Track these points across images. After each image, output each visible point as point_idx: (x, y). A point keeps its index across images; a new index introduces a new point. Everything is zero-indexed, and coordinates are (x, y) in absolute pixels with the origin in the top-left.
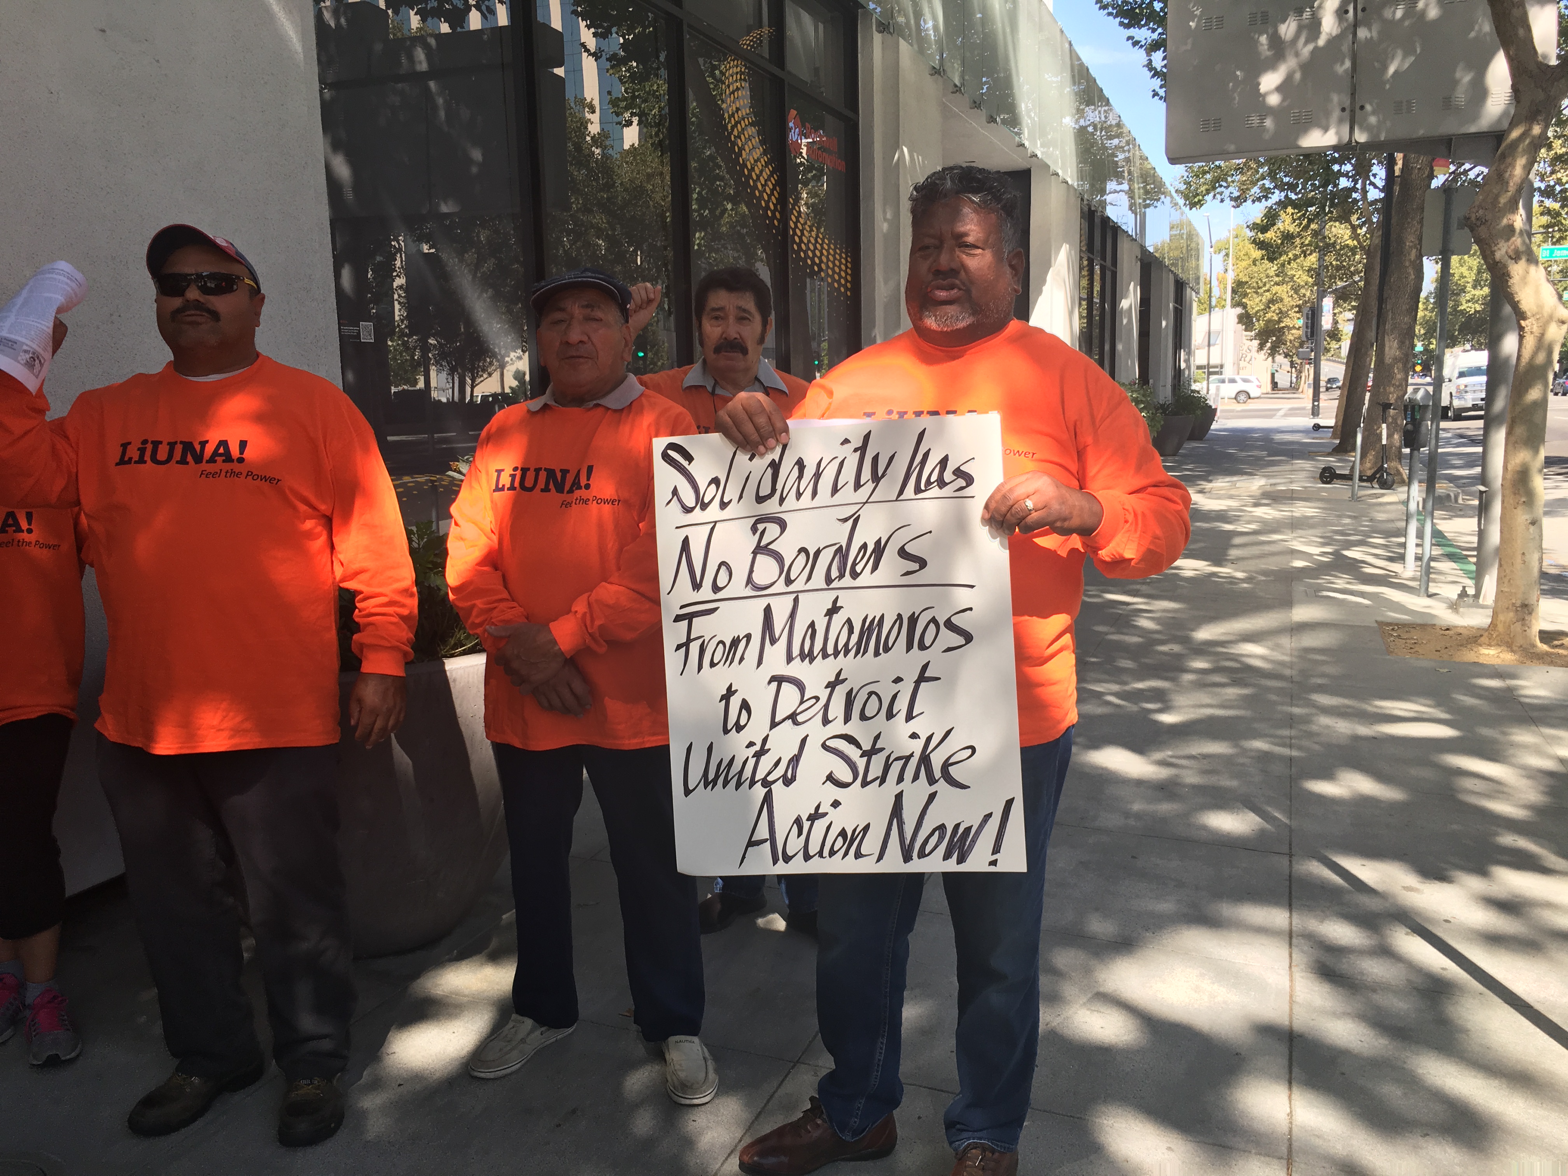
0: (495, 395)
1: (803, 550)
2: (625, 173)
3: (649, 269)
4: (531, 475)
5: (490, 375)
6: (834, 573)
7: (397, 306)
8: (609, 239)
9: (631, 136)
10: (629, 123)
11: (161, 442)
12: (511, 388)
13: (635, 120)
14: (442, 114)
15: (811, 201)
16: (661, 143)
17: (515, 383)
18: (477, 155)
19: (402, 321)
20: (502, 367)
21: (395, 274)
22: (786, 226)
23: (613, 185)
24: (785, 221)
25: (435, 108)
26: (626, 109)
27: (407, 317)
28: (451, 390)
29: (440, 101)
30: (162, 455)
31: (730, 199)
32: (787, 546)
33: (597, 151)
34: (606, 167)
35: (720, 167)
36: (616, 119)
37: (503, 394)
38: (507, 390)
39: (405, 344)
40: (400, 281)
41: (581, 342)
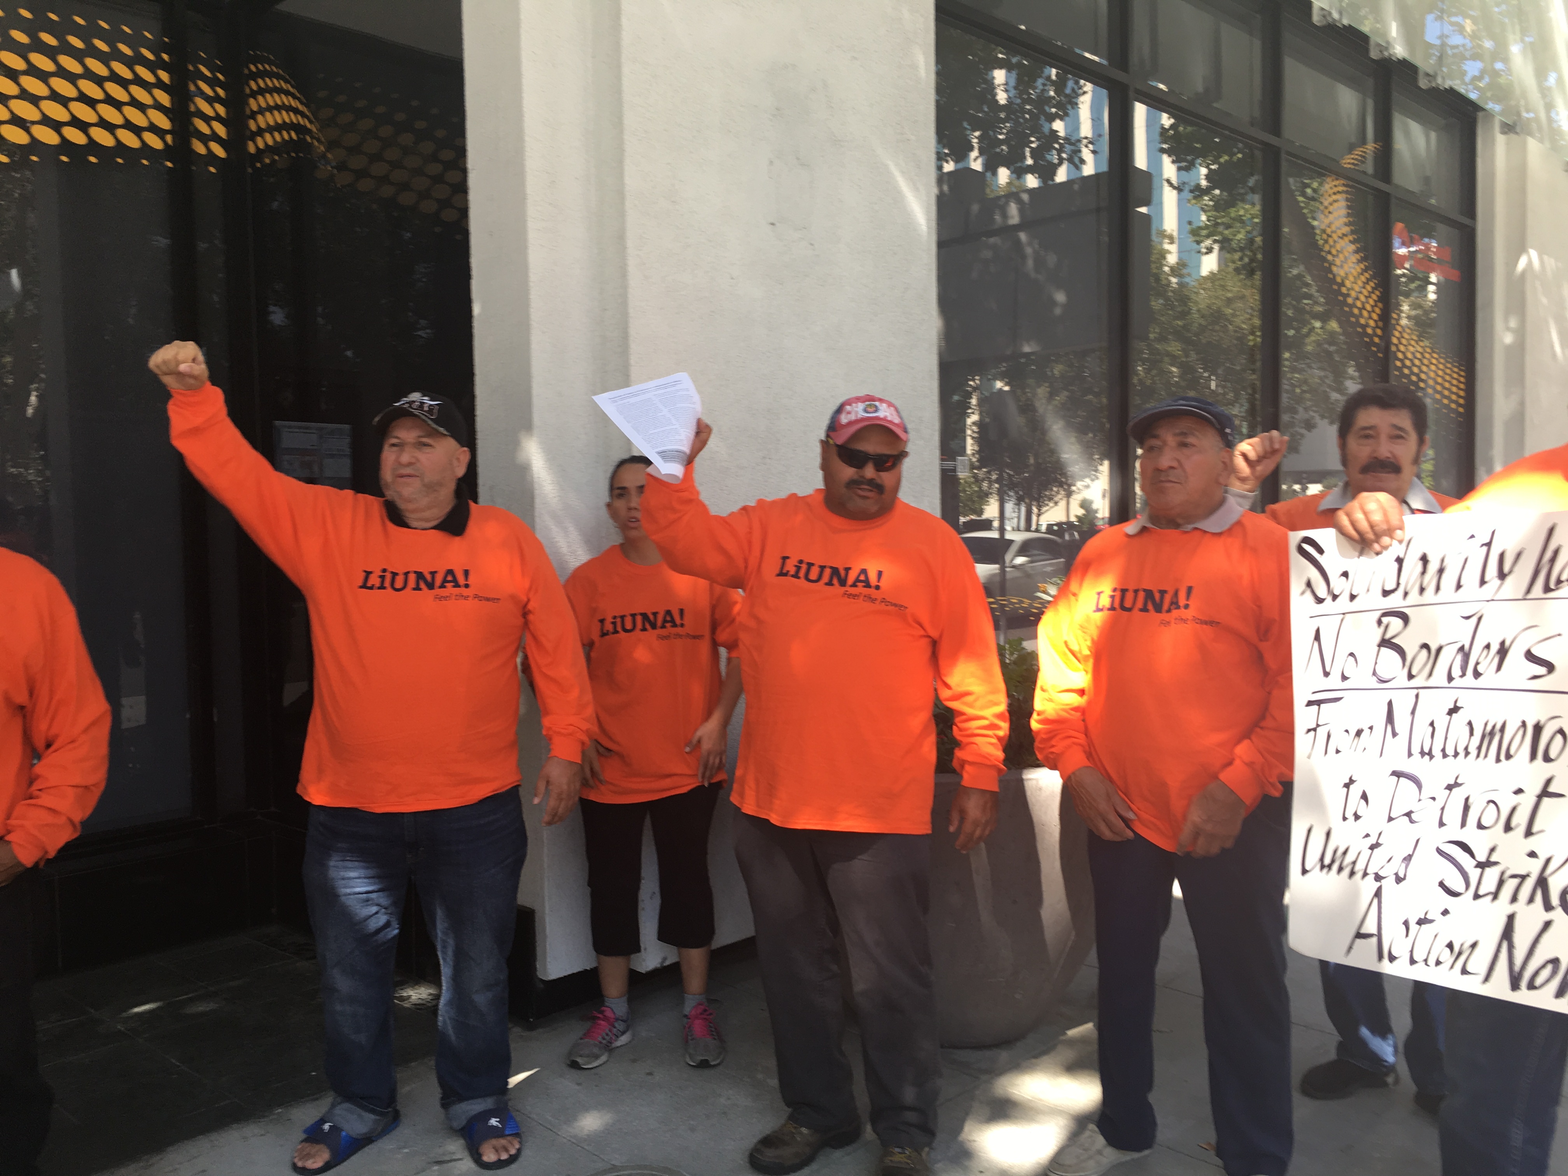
0: (1059, 524)
1: (1425, 646)
2: (1202, 299)
3: (1224, 394)
4: (1130, 596)
5: (1056, 503)
6: (1456, 672)
7: (969, 441)
8: (1182, 366)
9: (1209, 264)
10: (1210, 250)
11: (813, 564)
12: (1077, 516)
13: (1216, 247)
14: (1030, 263)
15: (1413, 313)
16: (1244, 267)
17: (1081, 512)
18: (1060, 297)
19: (973, 454)
20: (1069, 494)
21: (970, 411)
22: (1388, 343)
23: (1189, 312)
24: (1386, 337)
25: (1024, 257)
26: (1208, 236)
27: (978, 452)
28: (1016, 520)
29: (1029, 251)
30: (813, 575)
31: (1317, 316)
32: (1409, 641)
33: (1174, 280)
34: (1183, 297)
35: (1307, 285)
36: (1195, 246)
37: (1069, 524)
38: (1073, 519)
39: (975, 476)
40: (975, 418)
41: (1172, 468)
